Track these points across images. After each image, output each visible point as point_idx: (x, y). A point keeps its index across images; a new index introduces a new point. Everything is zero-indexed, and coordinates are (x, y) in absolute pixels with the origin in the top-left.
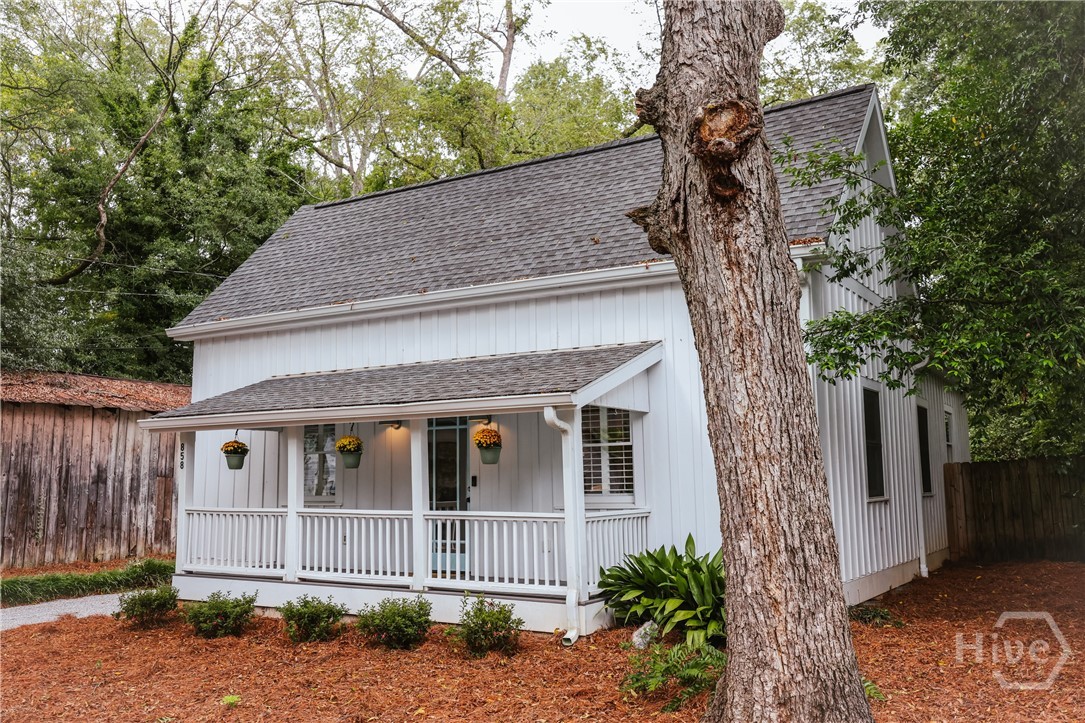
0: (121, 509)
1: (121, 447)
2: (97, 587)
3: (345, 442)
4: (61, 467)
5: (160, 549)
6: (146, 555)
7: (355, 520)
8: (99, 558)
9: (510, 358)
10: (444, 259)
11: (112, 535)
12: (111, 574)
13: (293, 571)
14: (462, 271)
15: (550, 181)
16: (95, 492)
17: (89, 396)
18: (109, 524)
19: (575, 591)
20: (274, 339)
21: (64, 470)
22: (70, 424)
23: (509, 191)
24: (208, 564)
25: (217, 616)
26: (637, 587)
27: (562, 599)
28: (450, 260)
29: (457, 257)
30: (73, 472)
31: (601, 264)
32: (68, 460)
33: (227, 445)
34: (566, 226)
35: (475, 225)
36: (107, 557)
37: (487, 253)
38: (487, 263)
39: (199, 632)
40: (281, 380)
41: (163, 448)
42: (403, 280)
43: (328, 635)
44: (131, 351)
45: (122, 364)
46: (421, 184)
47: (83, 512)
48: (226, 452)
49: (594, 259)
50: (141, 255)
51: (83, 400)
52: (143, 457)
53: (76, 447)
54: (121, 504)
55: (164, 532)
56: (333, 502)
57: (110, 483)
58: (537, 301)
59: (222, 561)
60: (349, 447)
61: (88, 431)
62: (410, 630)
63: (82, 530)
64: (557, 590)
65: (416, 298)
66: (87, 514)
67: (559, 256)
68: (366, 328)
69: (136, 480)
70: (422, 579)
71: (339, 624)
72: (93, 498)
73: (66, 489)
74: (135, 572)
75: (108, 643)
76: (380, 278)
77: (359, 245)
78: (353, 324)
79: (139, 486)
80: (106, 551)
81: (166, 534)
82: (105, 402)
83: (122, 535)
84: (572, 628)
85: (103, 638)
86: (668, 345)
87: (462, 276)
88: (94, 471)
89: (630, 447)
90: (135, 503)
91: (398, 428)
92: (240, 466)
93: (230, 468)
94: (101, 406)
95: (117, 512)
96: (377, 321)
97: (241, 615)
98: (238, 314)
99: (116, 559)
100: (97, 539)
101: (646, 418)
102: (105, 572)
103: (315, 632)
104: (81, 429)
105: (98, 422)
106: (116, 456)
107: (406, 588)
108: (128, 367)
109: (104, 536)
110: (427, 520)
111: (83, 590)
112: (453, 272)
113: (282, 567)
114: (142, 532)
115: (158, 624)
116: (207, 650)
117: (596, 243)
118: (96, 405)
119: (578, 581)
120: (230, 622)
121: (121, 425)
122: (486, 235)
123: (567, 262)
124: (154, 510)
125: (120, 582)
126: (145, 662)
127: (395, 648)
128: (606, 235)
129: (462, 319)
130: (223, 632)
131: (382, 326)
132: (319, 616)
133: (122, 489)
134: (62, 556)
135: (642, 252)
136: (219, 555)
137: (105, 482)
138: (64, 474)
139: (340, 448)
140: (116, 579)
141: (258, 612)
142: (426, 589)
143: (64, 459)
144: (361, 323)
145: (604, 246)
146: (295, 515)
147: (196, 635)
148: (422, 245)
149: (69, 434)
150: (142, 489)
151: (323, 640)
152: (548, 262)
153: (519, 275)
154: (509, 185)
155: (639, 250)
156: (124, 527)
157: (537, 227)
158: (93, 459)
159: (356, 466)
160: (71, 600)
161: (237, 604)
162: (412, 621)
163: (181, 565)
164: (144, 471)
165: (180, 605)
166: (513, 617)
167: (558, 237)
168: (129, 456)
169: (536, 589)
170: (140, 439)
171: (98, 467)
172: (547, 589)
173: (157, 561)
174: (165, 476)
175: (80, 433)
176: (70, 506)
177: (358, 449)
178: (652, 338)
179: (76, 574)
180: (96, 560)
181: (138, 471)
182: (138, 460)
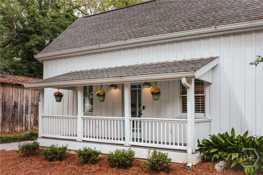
0: (22, 116)
1: (22, 97)
2: (15, 140)
3: (99, 92)
4: (3, 102)
5: (35, 128)
6: (31, 130)
7: (103, 120)
8: (16, 131)
9: (159, 64)
10: (132, 29)
11: (20, 124)
12: (19, 136)
13: (80, 137)
14: (140, 33)
15: (169, 4)
16: (14, 111)
17: (11, 80)
18: (19, 120)
19: (191, 149)
20: (71, 59)
21: (4, 103)
22: (5, 89)
23: (154, 8)
24: (50, 135)
25: (53, 153)
26: (215, 147)
27: (185, 151)
28: (134, 30)
29: (137, 29)
30: (7, 104)
31: (195, 28)
32: (5, 100)
33: (55, 93)
34: (178, 17)
35: (142, 19)
36: (19, 130)
37: (148, 27)
38: (149, 30)
39: (46, 159)
40: (74, 73)
41: (35, 98)
42: (117, 37)
43: (95, 162)
44: (25, 69)
45: (23, 73)
46: (121, 8)
47: (10, 116)
48: (55, 96)
49: (192, 26)
50: (28, 40)
51: (9, 82)
52: (29, 100)
53: (7, 96)
54: (23, 114)
55: (36, 123)
56: (93, 114)
57: (19, 108)
58: (169, 43)
59: (55, 133)
60: (100, 94)
61: (11, 91)
62: (127, 162)
63: (10, 122)
64: (182, 148)
65: (123, 42)
66: (12, 117)
67: (177, 26)
68: (104, 54)
69: (27, 107)
70: (128, 142)
71: (98, 157)
72: (13, 112)
73: (4, 109)
74: (27, 135)
75: (14, 162)
76: (108, 37)
77: (100, 27)
78: (99, 53)
79: (28, 109)
80: (18, 129)
81: (37, 124)
82: (16, 82)
83: (23, 124)
84: (190, 162)
85: (13, 160)
86: (221, 58)
87: (140, 34)
88: (14, 104)
89: (204, 96)
90: (27, 114)
91: (115, 89)
92: (60, 101)
93: (57, 102)
94: (15, 83)
95: (21, 116)
96: (108, 51)
97: (62, 154)
98: (58, 50)
99: (21, 131)
100: (15, 125)
101: (211, 86)
102: (18, 135)
103: (90, 161)
104: (9, 91)
105: (14, 89)
106: (20, 99)
107: (122, 145)
108: (25, 74)
109: (17, 124)
110: (130, 121)
111: (10, 141)
112: (136, 33)
113: (76, 136)
114: (29, 123)
115: (32, 155)
116: (50, 166)
117: (192, 21)
118: (13, 83)
119: (192, 145)
120: (58, 156)
121: (22, 90)
122: (147, 21)
123: (181, 28)
124: (33, 116)
125: (22, 138)
126: (27, 170)
127: (121, 168)
128: (195, 19)
129: (140, 50)
130: (55, 159)
131: (110, 53)
132: (91, 155)
133: (23, 110)
134: (4, 130)
135: (211, 23)
136: (53, 131)
137: (17, 107)
138: (4, 104)
139: (97, 94)
140: (21, 138)
141: (68, 151)
142: (130, 146)
143: (4, 100)
144: (102, 52)
145: (195, 22)
146: (81, 118)
147: (46, 160)
148: (123, 26)
149: (5, 92)
150: (29, 110)
151: (93, 163)
152: (173, 28)
153: (162, 33)
154: (153, 6)
155: (210, 23)
156: (24, 121)
157: (166, 18)
158: (13, 100)
159: (103, 101)
160: (7, 144)
161: (60, 149)
162: (128, 158)
163: (40, 134)
164: (30, 104)
165: (40, 148)
166: (168, 158)
167: (176, 20)
168: (25, 100)
169: (174, 147)
170: (28, 94)
171: (15, 103)
172: (178, 147)
173: (34, 132)
174: (36, 106)
175: (8, 92)
176: (6, 115)
177: (104, 95)
178: (214, 56)
179: (8, 136)
180: (15, 131)
181: (28, 104)
182: (27, 101)
